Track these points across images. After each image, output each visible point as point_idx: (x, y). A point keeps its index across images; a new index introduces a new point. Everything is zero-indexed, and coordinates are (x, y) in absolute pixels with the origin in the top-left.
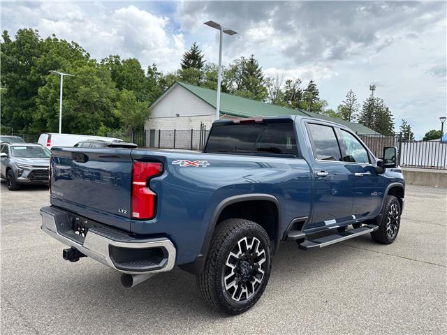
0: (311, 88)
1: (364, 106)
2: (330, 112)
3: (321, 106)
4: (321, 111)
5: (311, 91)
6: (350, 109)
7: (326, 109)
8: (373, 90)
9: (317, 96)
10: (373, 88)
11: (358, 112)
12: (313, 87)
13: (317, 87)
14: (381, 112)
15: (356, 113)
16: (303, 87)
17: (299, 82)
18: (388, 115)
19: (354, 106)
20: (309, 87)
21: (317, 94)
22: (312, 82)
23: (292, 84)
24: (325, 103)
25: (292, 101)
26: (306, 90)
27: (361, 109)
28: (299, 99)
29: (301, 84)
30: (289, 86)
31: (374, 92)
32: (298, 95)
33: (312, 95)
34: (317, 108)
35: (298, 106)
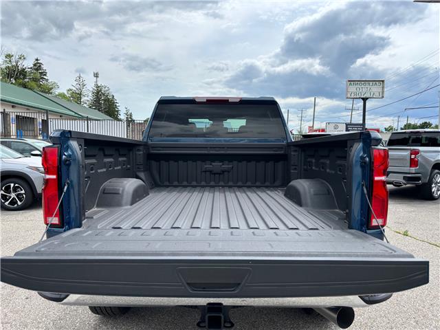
0: (37, 66)
1: (93, 93)
2: (62, 96)
3: (52, 88)
4: (51, 93)
5: (37, 70)
6: (80, 94)
7: (57, 92)
8: (97, 77)
9: (45, 77)
10: (96, 75)
11: (88, 98)
12: (40, 66)
13: (44, 67)
14: (109, 99)
15: (86, 98)
16: (28, 64)
17: (22, 57)
18: (114, 103)
19: (84, 91)
20: (35, 65)
21: (45, 75)
22: (37, 60)
23: (13, 59)
24: (56, 85)
25: (15, 79)
26: (31, 68)
27: (90, 94)
28: (24, 78)
29: (25, 61)
30: (10, 61)
31: (98, 79)
32: (23, 73)
33: (39, 75)
34: (47, 90)
35: (25, 86)
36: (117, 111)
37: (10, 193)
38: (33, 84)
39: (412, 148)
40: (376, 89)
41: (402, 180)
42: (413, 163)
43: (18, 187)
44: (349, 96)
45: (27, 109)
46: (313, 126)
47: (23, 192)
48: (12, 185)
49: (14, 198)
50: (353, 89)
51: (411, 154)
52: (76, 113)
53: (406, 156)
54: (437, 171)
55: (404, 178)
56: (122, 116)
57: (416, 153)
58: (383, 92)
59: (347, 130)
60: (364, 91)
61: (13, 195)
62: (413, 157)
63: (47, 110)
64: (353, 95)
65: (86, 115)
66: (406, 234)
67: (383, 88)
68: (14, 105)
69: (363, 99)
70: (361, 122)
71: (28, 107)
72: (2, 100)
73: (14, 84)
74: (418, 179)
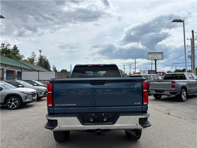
1: (39, 59)
2: (25, 61)
3: (21, 58)
4: (21, 60)
5: (15, 50)
6: (34, 60)
7: (24, 59)
8: (41, 52)
9: (18, 53)
10: (40, 51)
11: (36, 61)
12: (16, 48)
13: (18, 49)
14: (46, 61)
17: (9, 45)
18: (48, 63)
19: (35, 58)
20: (14, 48)
21: (19, 52)
22: (15, 46)
23: (5, 46)
24: (23, 56)
25: (5, 54)
26: (12, 49)
27: (38, 60)
28: (9, 54)
29: (10, 47)
30: (3, 46)
31: (41, 53)
32: (9, 51)
33: (16, 52)
34: (19, 58)
35: (9, 57)
36: (49, 67)
37: (12, 102)
38: (13, 56)
39: (172, 80)
40: (160, 56)
41: (169, 94)
42: (173, 86)
43: (15, 100)
44: (149, 59)
45: (11, 67)
46: (135, 72)
47: (17, 102)
48: (13, 99)
49: (13, 105)
50: (150, 56)
51: (172, 83)
52: (32, 68)
53: (170, 84)
54: (183, 89)
55: (170, 93)
56: (52, 69)
57: (174, 82)
58: (163, 57)
59: (149, 73)
60: (155, 56)
61: (13, 103)
62: (173, 84)
63: (21, 68)
64: (150, 58)
65: (38, 69)
66: (169, 114)
67: (163, 55)
68: (6, 65)
69: (155, 60)
70: (155, 70)
71: (12, 66)
72: (1, 64)
73: (5, 56)
74: (176, 93)
